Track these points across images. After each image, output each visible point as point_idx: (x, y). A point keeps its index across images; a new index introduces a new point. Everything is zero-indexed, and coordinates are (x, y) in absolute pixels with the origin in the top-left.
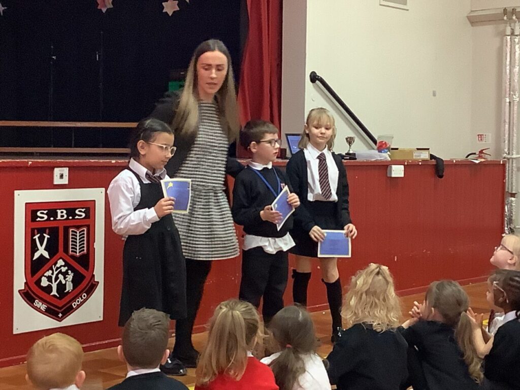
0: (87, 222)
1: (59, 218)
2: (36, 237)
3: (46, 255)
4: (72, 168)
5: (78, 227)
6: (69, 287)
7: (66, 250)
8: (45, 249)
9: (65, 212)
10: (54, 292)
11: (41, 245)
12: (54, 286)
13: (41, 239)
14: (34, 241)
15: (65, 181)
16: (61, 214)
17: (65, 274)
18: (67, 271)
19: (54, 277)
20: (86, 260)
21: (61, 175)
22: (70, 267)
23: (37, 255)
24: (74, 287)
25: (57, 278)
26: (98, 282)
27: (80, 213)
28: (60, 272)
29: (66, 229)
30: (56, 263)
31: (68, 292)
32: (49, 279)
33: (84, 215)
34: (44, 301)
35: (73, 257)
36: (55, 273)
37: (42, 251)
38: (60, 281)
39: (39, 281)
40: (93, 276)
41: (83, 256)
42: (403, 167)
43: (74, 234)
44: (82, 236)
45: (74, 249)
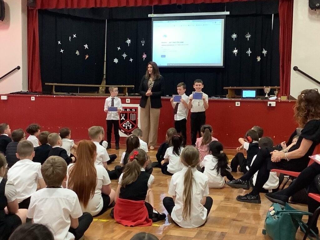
0: (136, 112)
1: (128, 111)
2: (122, 115)
3: (124, 119)
4: (131, 99)
5: (133, 113)
6: (131, 128)
7: (130, 119)
8: (124, 118)
9: (129, 109)
10: (126, 128)
11: (123, 117)
12: (126, 127)
13: (123, 116)
14: (121, 116)
15: (129, 102)
16: (128, 110)
17: (129, 124)
19: (126, 125)
20: (135, 122)
21: (128, 101)
23: (122, 119)
24: (132, 128)
25: (127, 125)
27: (134, 110)
28: (128, 124)
30: (127, 122)
31: (130, 129)
32: (125, 125)
34: (123, 130)
36: (127, 124)
37: (123, 118)
38: (128, 126)
39: (122, 125)
41: (135, 120)
42: (275, 102)
43: (132, 115)
44: (134, 115)
45: (132, 119)
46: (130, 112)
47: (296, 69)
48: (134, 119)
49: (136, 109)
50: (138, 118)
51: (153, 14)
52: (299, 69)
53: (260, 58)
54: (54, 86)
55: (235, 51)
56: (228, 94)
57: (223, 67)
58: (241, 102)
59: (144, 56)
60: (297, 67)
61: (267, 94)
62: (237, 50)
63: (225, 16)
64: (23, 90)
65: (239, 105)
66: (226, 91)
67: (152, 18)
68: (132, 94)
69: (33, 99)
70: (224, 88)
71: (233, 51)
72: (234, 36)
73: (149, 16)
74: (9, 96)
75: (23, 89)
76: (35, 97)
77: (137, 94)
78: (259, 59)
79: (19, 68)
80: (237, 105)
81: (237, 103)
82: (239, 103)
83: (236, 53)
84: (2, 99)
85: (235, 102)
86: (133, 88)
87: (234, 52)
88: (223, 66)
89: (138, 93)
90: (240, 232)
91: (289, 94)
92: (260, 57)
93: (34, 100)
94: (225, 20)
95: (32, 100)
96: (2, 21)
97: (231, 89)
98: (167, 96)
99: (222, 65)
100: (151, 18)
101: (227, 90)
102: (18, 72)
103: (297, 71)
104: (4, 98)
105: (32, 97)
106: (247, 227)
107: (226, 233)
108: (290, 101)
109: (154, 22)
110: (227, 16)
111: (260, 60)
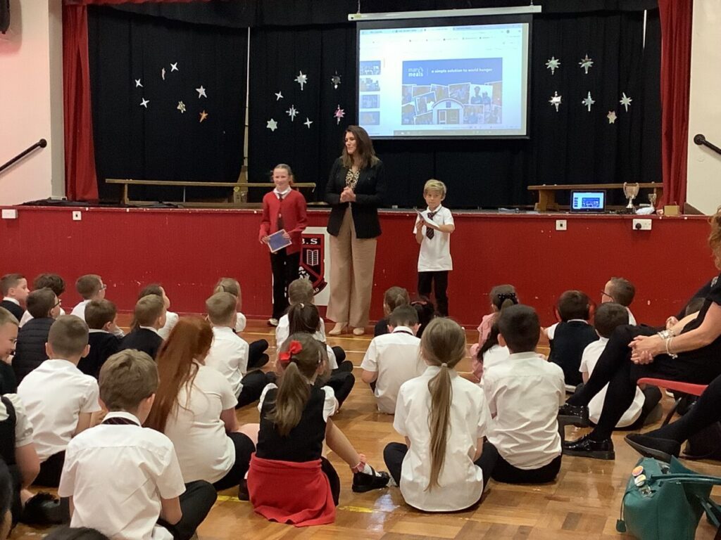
0: (319, 246)
5: (313, 249)
7: (305, 261)
9: (304, 240)
18: (305, 274)
20: (318, 269)
22: (307, 272)
26: (327, 283)
27: (313, 241)
28: (301, 274)
29: (305, 250)
33: (316, 242)
35: (310, 267)
40: (323, 279)
41: (316, 266)
42: (650, 221)
43: (310, 253)
44: (315, 253)
45: (310, 262)
46: (305, 247)
47: (700, 140)
48: (315, 262)
49: (320, 238)
50: (325, 261)
51: (358, 14)
52: (707, 140)
53: (616, 115)
54: (126, 187)
55: (556, 100)
56: (538, 202)
57: (528, 138)
58: (569, 220)
59: (340, 114)
60: (701, 135)
61: (630, 202)
62: (560, 98)
63: (532, 16)
64: (53, 194)
65: (564, 228)
66: (533, 194)
67: (357, 23)
68: (312, 204)
69: (77, 216)
70: (530, 188)
71: (552, 99)
72: (553, 64)
73: (351, 17)
74: (21, 209)
75: (54, 192)
76: (83, 212)
77: (322, 203)
78: (612, 117)
79: (43, 144)
80: (558, 228)
81: (558, 222)
82: (564, 222)
83: (557, 105)
84: (4, 217)
85: (554, 220)
86: (312, 188)
87: (552, 101)
88: (527, 135)
89: (324, 201)
90: (564, 526)
91: (685, 201)
92: (614, 113)
93: (79, 218)
94: (531, 24)
95: (75, 218)
96: (4, 33)
97: (544, 191)
98: (393, 206)
99: (525, 134)
100: (354, 23)
101: (536, 192)
102: (42, 153)
103: (703, 146)
104: (9, 214)
105: (74, 213)
106: (581, 514)
107: (532, 527)
108: (686, 218)
109: (361, 31)
110: (535, 15)
111: (615, 120)
